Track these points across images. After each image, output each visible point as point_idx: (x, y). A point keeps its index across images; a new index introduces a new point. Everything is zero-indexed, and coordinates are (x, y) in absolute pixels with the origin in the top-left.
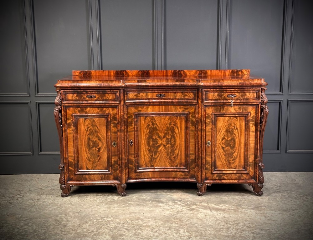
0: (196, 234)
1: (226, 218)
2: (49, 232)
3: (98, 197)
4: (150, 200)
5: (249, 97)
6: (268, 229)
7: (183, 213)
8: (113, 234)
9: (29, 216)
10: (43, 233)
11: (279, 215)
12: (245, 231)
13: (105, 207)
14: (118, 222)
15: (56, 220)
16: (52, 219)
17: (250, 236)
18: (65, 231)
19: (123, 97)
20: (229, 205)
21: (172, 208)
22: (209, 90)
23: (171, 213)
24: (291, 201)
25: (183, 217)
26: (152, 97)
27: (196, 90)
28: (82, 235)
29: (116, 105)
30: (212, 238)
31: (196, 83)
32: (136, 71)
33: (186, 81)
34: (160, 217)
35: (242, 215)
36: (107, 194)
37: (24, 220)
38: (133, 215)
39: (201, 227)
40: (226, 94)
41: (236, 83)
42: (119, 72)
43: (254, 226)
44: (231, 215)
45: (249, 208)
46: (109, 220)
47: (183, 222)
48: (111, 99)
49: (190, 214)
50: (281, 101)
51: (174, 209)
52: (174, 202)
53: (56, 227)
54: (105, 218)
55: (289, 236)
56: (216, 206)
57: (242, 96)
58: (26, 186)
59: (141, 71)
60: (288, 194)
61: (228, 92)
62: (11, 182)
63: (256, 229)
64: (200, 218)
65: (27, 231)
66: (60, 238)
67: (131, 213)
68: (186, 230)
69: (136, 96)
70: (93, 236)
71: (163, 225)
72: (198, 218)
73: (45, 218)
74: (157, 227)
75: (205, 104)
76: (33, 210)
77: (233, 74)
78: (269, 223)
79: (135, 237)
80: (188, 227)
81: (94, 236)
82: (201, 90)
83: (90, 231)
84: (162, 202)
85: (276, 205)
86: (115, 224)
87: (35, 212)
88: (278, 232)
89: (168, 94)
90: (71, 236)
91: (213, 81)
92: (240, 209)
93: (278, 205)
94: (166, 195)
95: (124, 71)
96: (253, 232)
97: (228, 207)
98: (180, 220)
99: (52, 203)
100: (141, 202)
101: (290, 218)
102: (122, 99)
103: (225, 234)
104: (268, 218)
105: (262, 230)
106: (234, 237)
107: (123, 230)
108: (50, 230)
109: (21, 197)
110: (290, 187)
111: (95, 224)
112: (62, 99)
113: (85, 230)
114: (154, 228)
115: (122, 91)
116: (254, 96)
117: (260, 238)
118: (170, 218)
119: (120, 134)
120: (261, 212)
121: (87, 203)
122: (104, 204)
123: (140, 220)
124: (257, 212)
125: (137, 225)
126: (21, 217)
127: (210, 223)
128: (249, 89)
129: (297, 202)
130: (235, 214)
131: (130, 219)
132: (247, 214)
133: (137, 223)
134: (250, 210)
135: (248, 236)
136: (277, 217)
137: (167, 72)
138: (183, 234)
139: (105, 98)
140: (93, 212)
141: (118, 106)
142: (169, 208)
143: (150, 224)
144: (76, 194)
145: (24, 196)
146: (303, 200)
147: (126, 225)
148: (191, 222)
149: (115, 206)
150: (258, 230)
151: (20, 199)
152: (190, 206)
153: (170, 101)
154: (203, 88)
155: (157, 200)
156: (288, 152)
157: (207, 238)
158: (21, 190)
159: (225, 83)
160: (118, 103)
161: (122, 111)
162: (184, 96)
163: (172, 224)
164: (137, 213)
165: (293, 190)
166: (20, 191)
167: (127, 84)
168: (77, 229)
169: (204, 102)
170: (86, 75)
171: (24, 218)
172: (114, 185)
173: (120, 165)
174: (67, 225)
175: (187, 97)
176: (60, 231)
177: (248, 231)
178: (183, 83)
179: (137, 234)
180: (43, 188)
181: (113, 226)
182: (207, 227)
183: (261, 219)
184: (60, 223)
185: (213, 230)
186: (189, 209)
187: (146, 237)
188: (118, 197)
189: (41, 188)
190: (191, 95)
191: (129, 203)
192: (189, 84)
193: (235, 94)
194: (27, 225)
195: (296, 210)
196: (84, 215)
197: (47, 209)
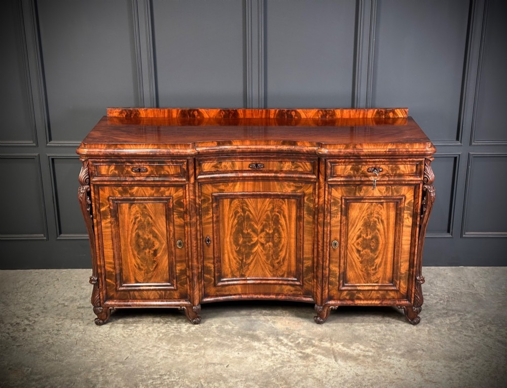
19: (193, 170)
20: (365, 347)
22: (338, 160)
26: (243, 168)
27: (316, 159)
29: (182, 183)
31: (315, 148)
33: (299, 144)
48: (173, 173)
69: (215, 167)
75: (330, 183)
82: (324, 160)
84: (258, 340)
89: (269, 164)
91: (345, 146)
99: (81, 340)
102: (192, 175)
115: (191, 160)
119: (189, 229)
139: (163, 172)
141: (185, 185)
149: (183, 346)
152: (303, 350)
153: (273, 175)
154: (327, 158)
159: (364, 151)
160: (184, 181)
161: (191, 194)
162: (296, 167)
167: (199, 149)
169: (329, 180)
173: (190, 278)
175: (300, 169)
178: (293, 147)
190: (307, 166)
191: (206, 339)
192: (304, 150)
196: (132, 368)
197: (73, 355)
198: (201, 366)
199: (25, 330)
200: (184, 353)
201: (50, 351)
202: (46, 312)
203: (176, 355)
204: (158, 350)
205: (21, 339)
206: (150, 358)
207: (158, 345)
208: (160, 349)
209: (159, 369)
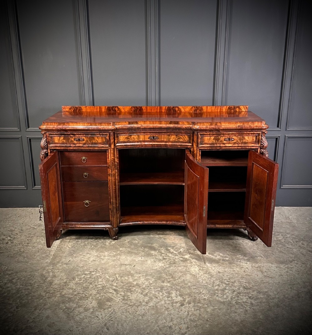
0: (189, 299)
1: (221, 274)
2: (32, 293)
3: (89, 240)
4: (142, 246)
5: (247, 141)
6: (266, 290)
7: (175, 266)
8: (100, 298)
9: (15, 268)
10: (26, 295)
11: (276, 269)
12: (241, 294)
13: (95, 256)
14: (108, 279)
15: (42, 275)
16: (38, 273)
17: (247, 303)
18: (49, 293)
19: (113, 140)
20: (224, 254)
21: (165, 257)
22: (205, 133)
23: (163, 265)
24: (288, 248)
25: (176, 272)
26: (145, 139)
27: (191, 133)
28: (67, 299)
29: (106, 148)
30: (206, 306)
31: (191, 126)
32: (128, 107)
33: (180, 123)
34: (152, 271)
35: (238, 269)
36: (99, 237)
37: (10, 274)
38: (123, 268)
39: (195, 287)
40: (224, 137)
41: (235, 126)
42: (111, 109)
43: (251, 286)
44: (226, 270)
45: (244, 260)
46: (98, 275)
47: (175, 280)
48: (100, 142)
49: (183, 267)
50: (278, 137)
51: (166, 259)
52: (167, 250)
53: (41, 286)
54: (93, 272)
55: (289, 302)
56: (210, 256)
57: (240, 139)
58: (19, 224)
59: (134, 107)
60: (284, 237)
61: (225, 135)
62: (5, 219)
63: (253, 291)
64: (194, 273)
65: (9, 291)
66: (43, 304)
67: (121, 265)
68: (178, 292)
69: (127, 138)
70: (78, 300)
71: (154, 284)
72: (191, 274)
73: (31, 272)
74: (148, 286)
75: (200, 148)
76: (21, 259)
77: (230, 110)
78: (267, 282)
79: (123, 303)
80: (181, 287)
81: (80, 301)
82: (196, 133)
83: (76, 293)
84: (155, 249)
85: (272, 253)
86: (104, 282)
87: (22, 262)
88: (277, 296)
89: (162, 137)
90: (55, 299)
91: (210, 124)
92: (236, 259)
93: (275, 254)
94: (159, 238)
95: (116, 107)
96: (250, 296)
97: (223, 257)
98: (172, 277)
99: (41, 249)
100: (132, 249)
101: (288, 274)
102: (112, 143)
103: (220, 299)
104: (265, 274)
105: (259, 292)
106: (231, 303)
107: (111, 291)
108: (34, 290)
109: (12, 239)
110: (284, 228)
111: (82, 281)
112: (48, 142)
113: (71, 291)
114: (144, 289)
115: (112, 134)
116: (253, 140)
117: (258, 305)
118: (162, 273)
119: (111, 178)
120: (257, 266)
121: (78, 249)
122: (94, 252)
123: (130, 277)
124: (253, 264)
125: (127, 284)
126: (7, 270)
127: (204, 281)
128: (248, 132)
129: (294, 249)
130: (231, 268)
131: (119, 274)
132: (243, 267)
133: (127, 280)
134: (245, 262)
135: (246, 302)
136: (275, 272)
137: (161, 108)
138: (175, 298)
139: (94, 141)
140: (82, 263)
141: (108, 149)
142: (161, 258)
143: (140, 283)
144: (67, 236)
145: (14, 238)
146: (299, 246)
147: (115, 284)
148: (184, 280)
149: (106, 253)
150: (255, 292)
151: (10, 243)
152: (183, 256)
153: (164, 143)
154: (199, 131)
155: (150, 245)
156: (282, 187)
157: (201, 305)
158: (13, 229)
159: (222, 126)
160: (108, 147)
161: (112, 155)
162: (179, 139)
163: (163, 282)
164: (128, 265)
165: (288, 232)
166: (12, 231)
167: (117, 126)
168: (63, 289)
169: (200, 146)
170: (76, 111)
171: (10, 270)
172: (106, 229)
173: (112, 210)
174: (52, 283)
175: (181, 140)
176: (44, 292)
177: (245, 295)
178: (177, 125)
179: (126, 298)
180: (35, 228)
181: (101, 285)
182: (201, 287)
183: (257, 276)
184: (46, 279)
185: (207, 292)
186: (181, 259)
187: (135, 303)
188: (111, 240)
189: (33, 227)
190: (185, 138)
191: (121, 249)
192: (184, 127)
193: (233, 137)
194: (11, 281)
195: (294, 262)
196: (72, 267)
197: (35, 258)
198: (117, 266)
199: (7, 243)
200: (107, 258)
201: (21, 256)
202: (22, 233)
203: (101, 259)
204: (90, 256)
205: (4, 248)
206: (85, 261)
207: (90, 253)
208: (91, 255)
209: (89, 268)
